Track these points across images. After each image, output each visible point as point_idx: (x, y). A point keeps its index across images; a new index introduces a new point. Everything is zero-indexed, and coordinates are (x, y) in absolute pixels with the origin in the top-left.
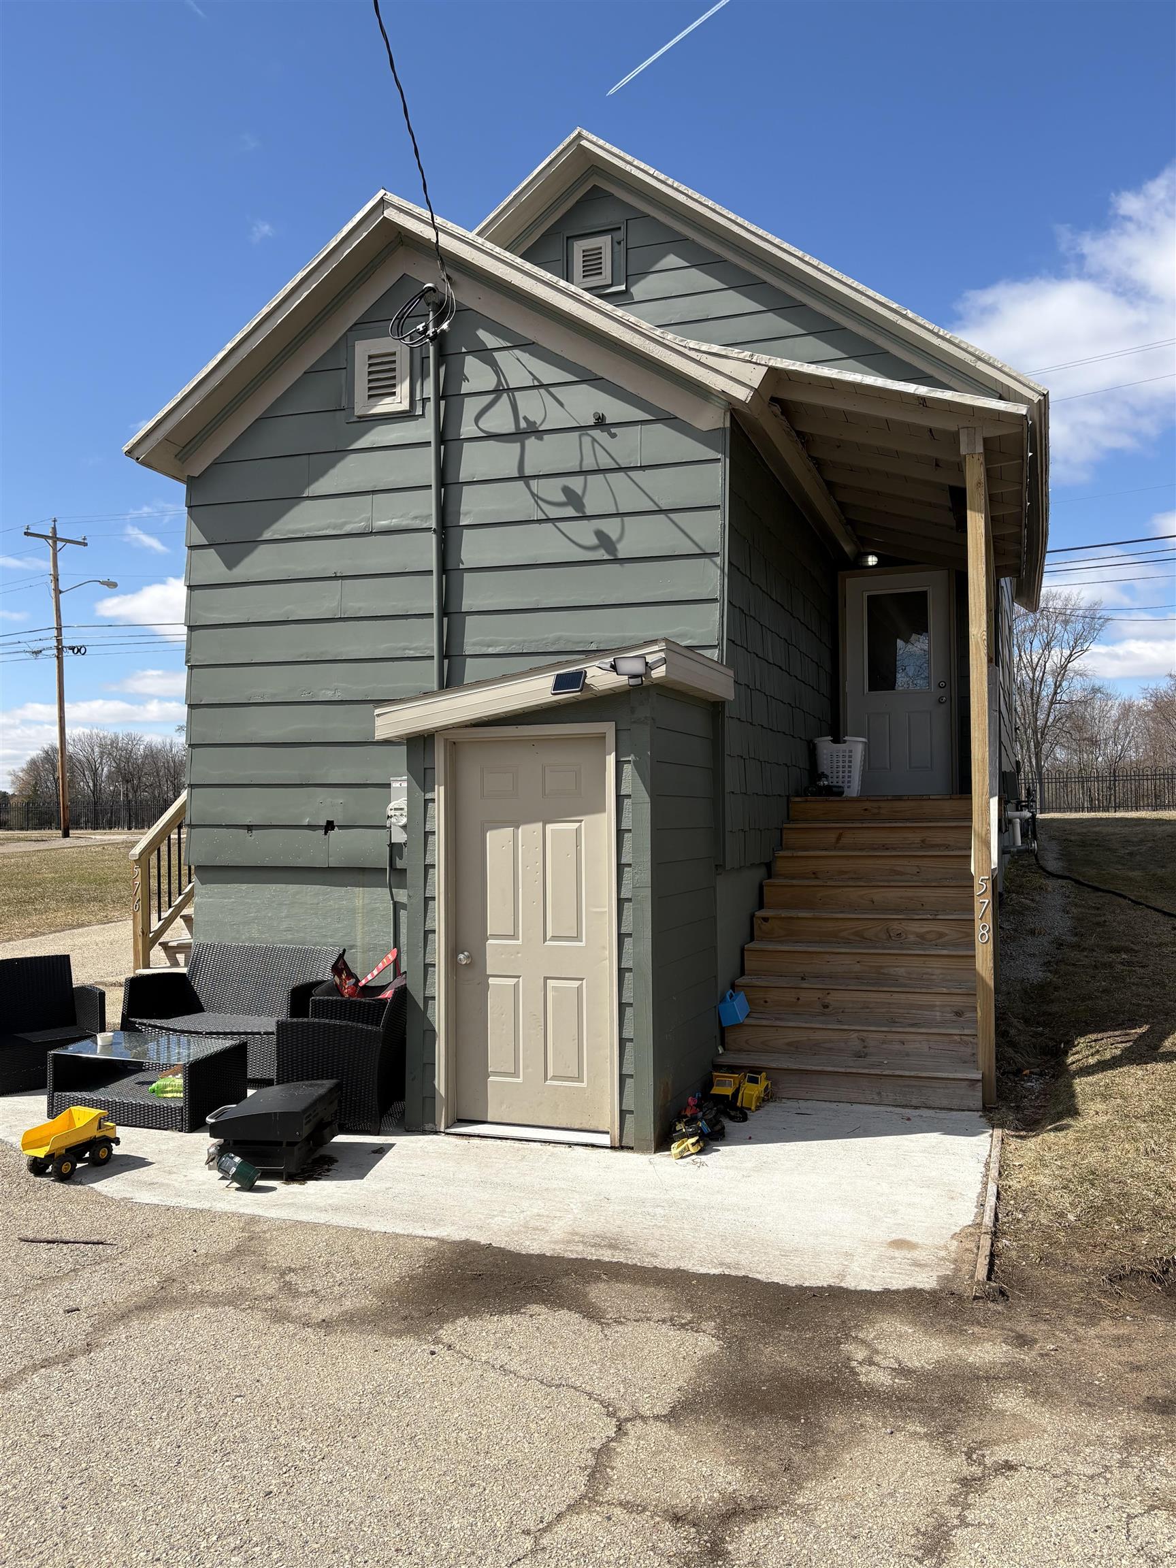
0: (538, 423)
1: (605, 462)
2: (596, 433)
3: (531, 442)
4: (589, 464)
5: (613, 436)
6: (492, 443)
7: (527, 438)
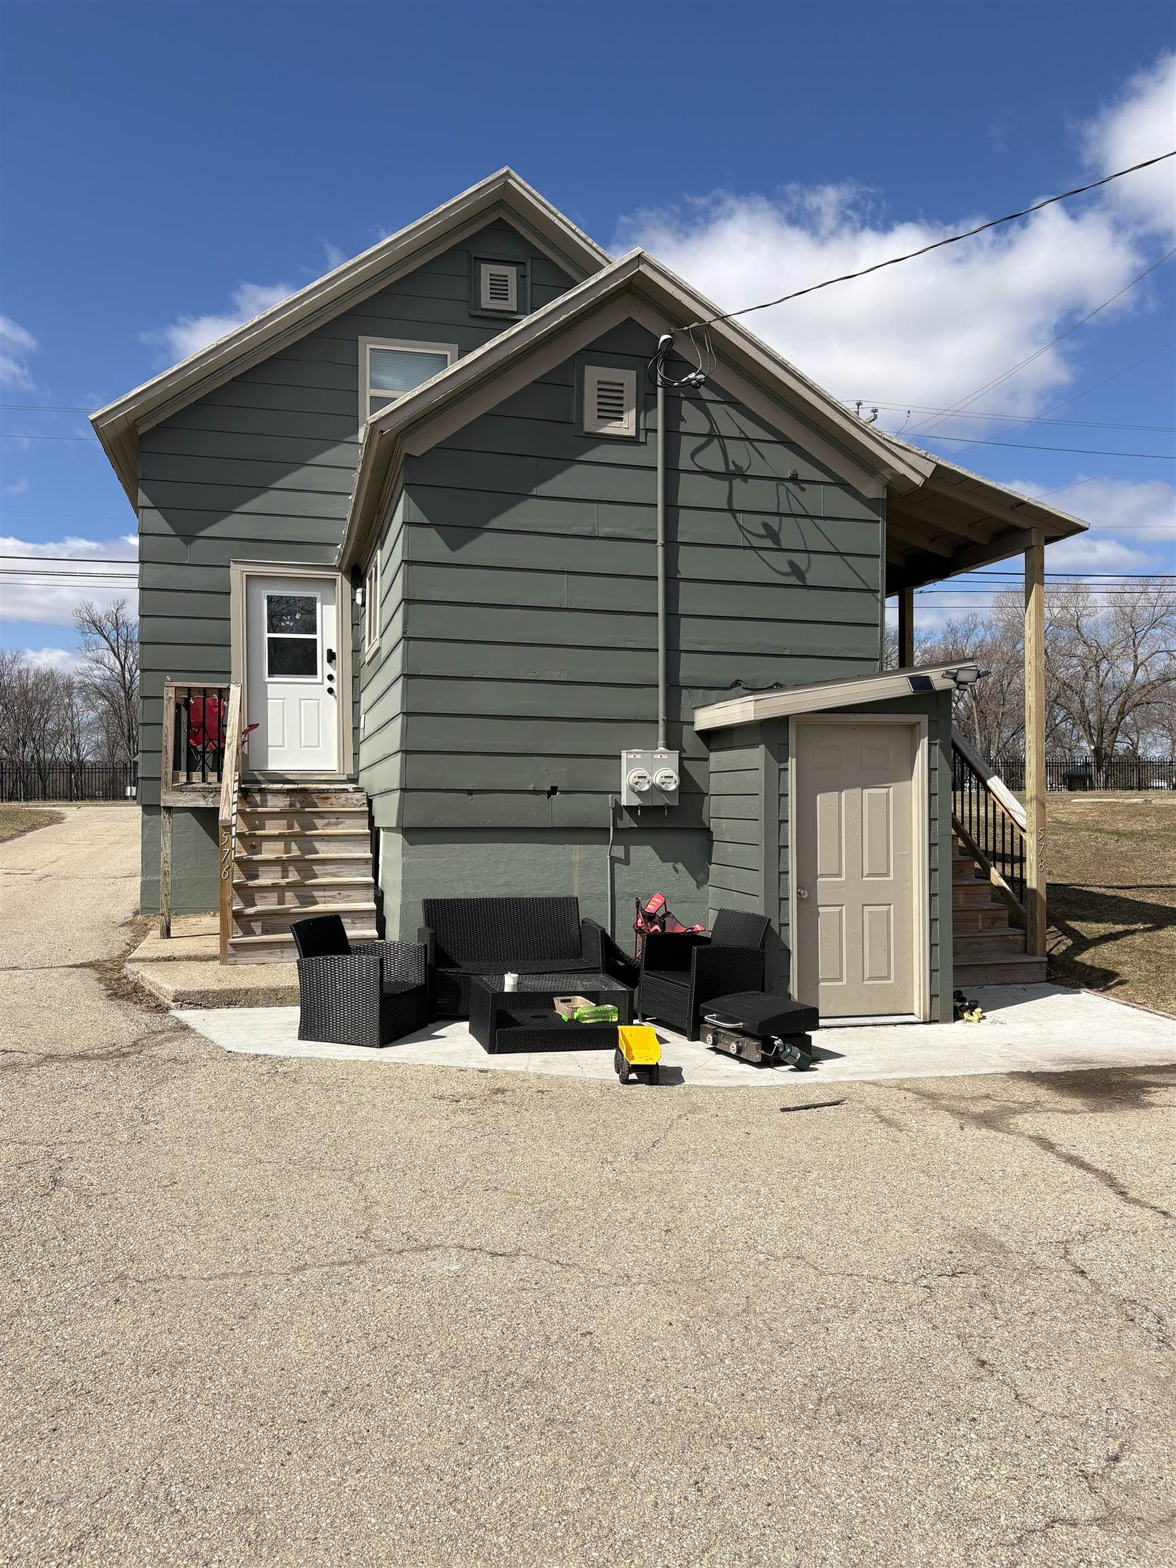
0: (745, 468)
1: (797, 509)
2: (790, 485)
3: (737, 482)
4: (784, 509)
5: (803, 490)
6: (705, 477)
7: (734, 479)
